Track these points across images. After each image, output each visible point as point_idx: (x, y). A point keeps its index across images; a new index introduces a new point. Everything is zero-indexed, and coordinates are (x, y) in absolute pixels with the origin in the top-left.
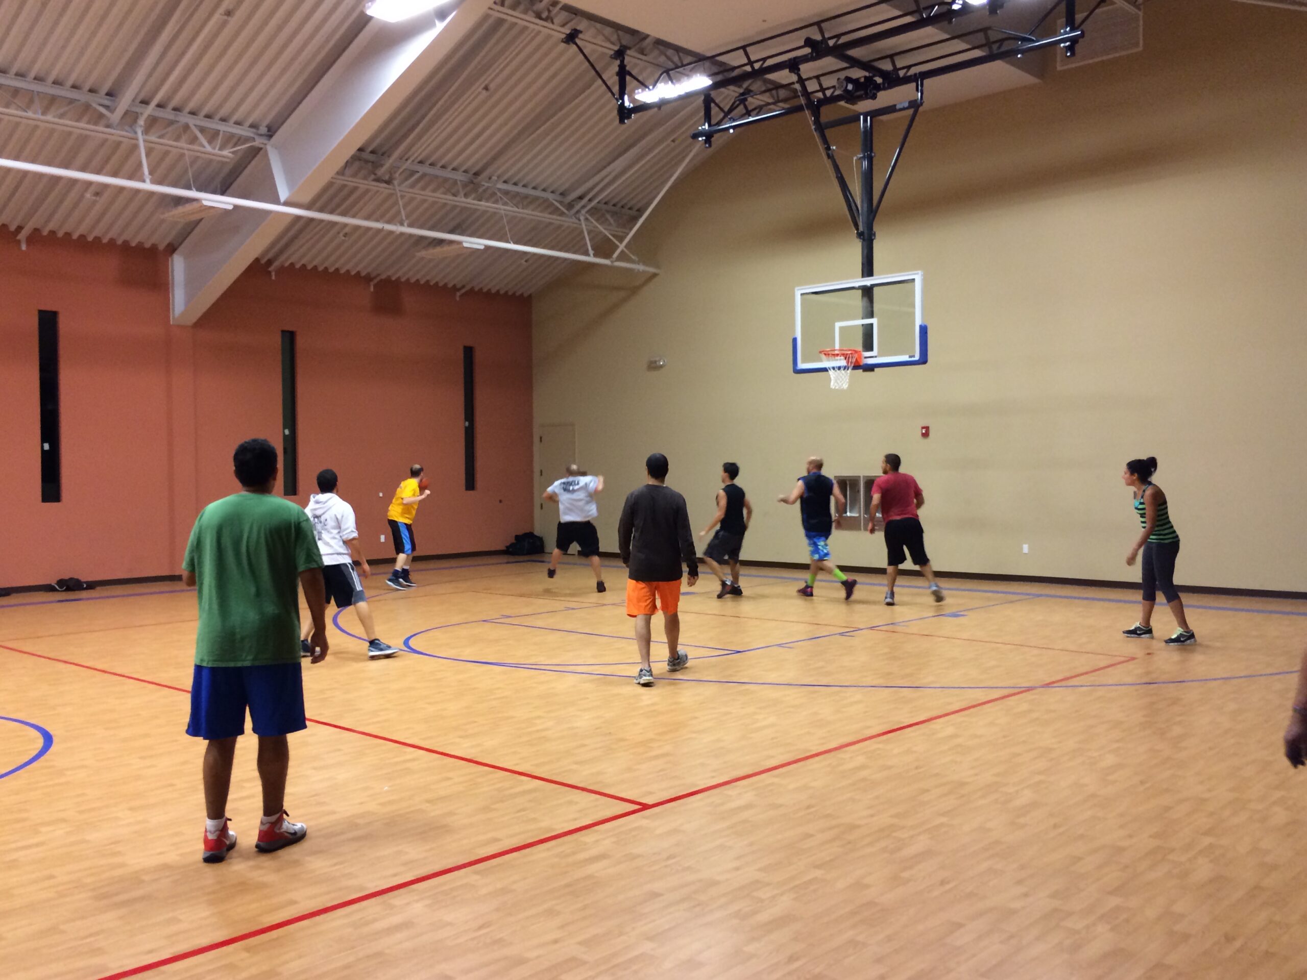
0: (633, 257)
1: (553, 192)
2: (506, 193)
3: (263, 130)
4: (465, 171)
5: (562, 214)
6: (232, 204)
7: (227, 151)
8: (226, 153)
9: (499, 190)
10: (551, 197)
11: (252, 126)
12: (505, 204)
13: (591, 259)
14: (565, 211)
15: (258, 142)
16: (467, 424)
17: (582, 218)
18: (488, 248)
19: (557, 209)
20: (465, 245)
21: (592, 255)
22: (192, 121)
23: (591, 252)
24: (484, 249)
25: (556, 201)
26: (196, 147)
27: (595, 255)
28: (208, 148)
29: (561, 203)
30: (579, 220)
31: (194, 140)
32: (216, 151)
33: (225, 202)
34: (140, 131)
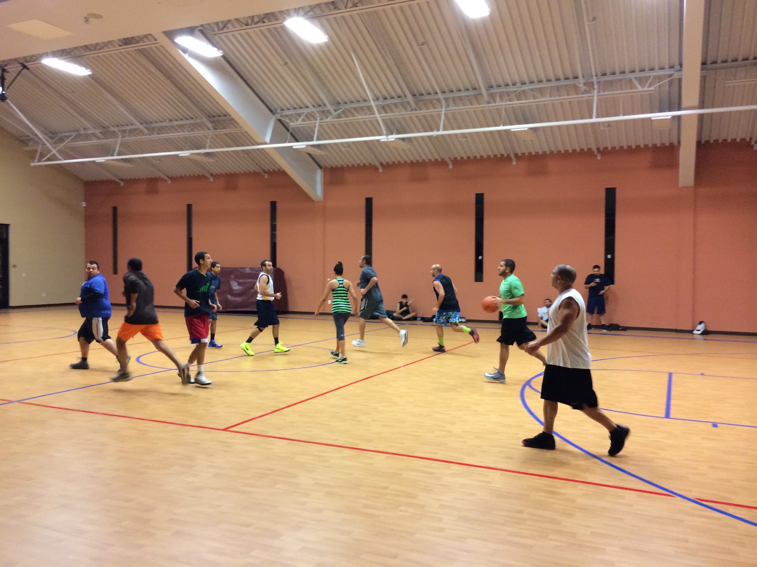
3: (678, 67)
6: (670, 116)
7: (652, 87)
8: (652, 88)
11: (671, 67)
15: (676, 75)
22: (632, 76)
26: (635, 90)
28: (640, 89)
31: (632, 86)
32: (646, 89)
34: (596, 91)
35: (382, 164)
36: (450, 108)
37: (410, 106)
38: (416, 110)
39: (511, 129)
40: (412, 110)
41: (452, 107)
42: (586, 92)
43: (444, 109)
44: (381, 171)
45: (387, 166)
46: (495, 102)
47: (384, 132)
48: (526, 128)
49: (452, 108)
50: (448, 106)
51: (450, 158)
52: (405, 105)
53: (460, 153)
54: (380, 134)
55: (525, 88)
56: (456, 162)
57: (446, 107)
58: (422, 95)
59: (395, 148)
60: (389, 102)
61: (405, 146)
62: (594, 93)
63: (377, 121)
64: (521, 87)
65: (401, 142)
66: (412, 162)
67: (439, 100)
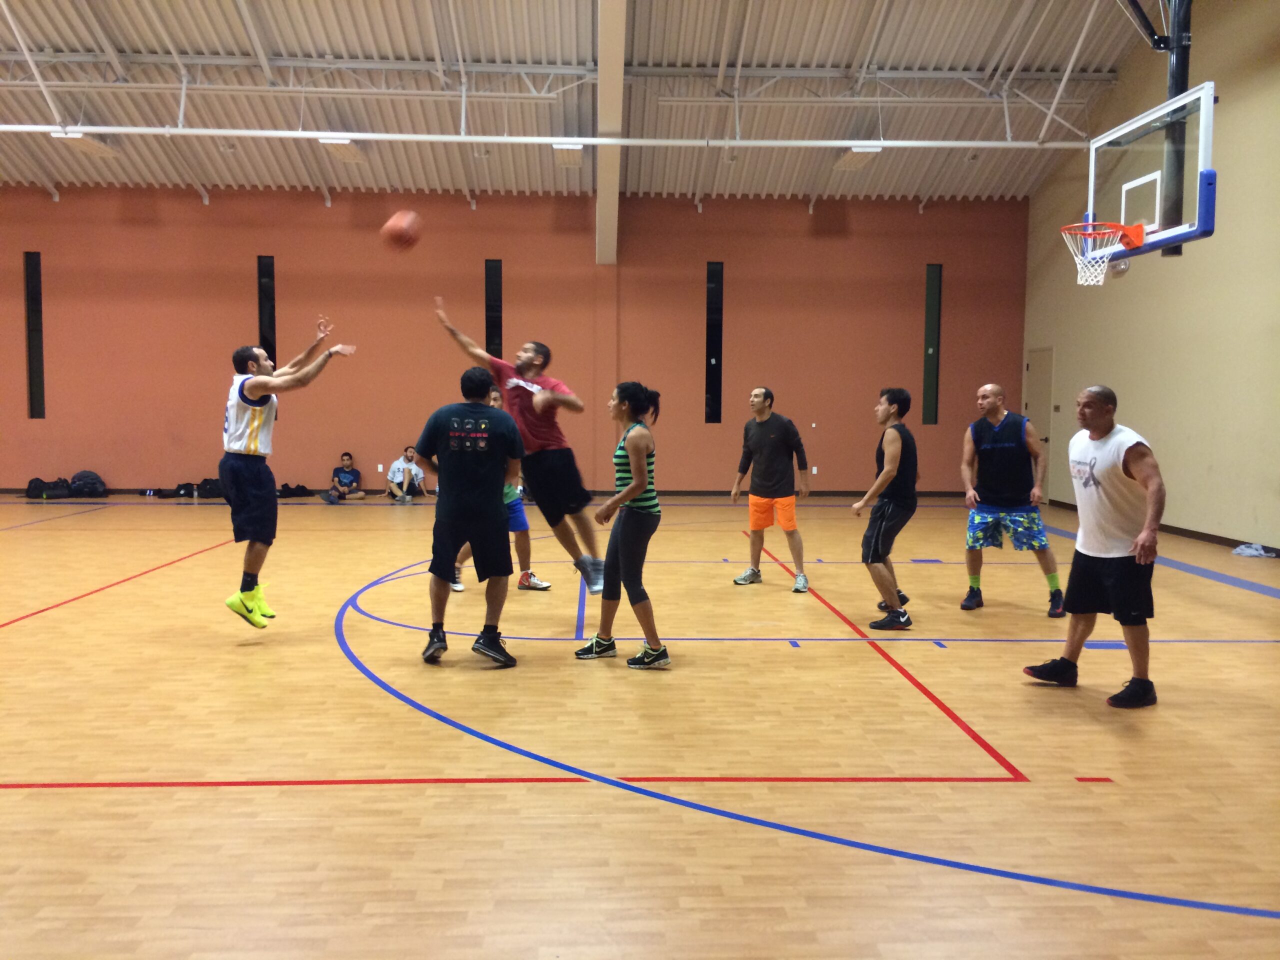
0: (1080, 133)
1: (966, 69)
2: (893, 81)
3: (590, 64)
4: (834, 66)
5: (982, 94)
6: (581, 144)
7: (553, 93)
8: (553, 95)
9: (881, 78)
10: (965, 76)
11: (581, 63)
12: (895, 95)
13: (1009, 144)
14: (984, 89)
15: (589, 78)
16: (931, 351)
17: (1004, 94)
18: (885, 149)
19: (975, 89)
20: (854, 150)
21: (1009, 139)
22: (522, 70)
23: (1009, 135)
24: (882, 151)
25: (973, 79)
26: (526, 95)
27: (1015, 138)
28: (534, 93)
29: (979, 81)
30: (1001, 97)
31: (522, 88)
32: (543, 94)
33: (575, 143)
34: (464, 89)
35: (58, 186)
36: (198, 86)
37: (114, 72)
38: (126, 81)
39: (320, 138)
40: (117, 80)
41: (201, 83)
42: (448, 87)
43: (184, 85)
44: (57, 199)
45: (69, 191)
46: (286, 84)
47: (57, 117)
48: (347, 139)
49: (202, 85)
50: (193, 80)
51: (204, 186)
52: (102, 69)
53: (225, 177)
54: (49, 121)
55: (342, 65)
56: (214, 192)
57: (189, 82)
58: (138, 52)
59: (85, 154)
60: (67, 57)
61: (108, 152)
62: (461, 91)
63: (40, 93)
64: (334, 64)
65: (97, 143)
66: (125, 188)
67: (174, 67)
